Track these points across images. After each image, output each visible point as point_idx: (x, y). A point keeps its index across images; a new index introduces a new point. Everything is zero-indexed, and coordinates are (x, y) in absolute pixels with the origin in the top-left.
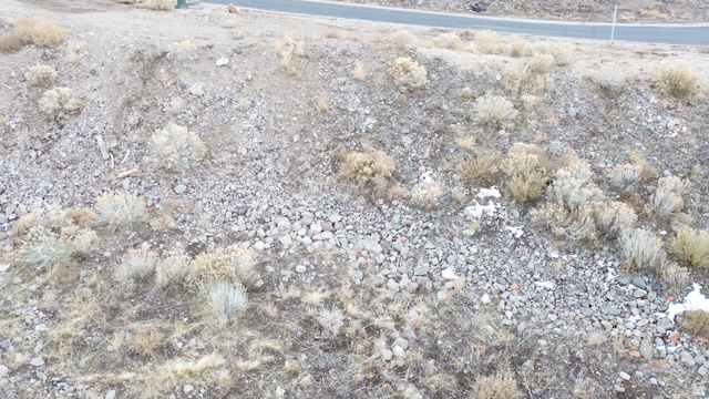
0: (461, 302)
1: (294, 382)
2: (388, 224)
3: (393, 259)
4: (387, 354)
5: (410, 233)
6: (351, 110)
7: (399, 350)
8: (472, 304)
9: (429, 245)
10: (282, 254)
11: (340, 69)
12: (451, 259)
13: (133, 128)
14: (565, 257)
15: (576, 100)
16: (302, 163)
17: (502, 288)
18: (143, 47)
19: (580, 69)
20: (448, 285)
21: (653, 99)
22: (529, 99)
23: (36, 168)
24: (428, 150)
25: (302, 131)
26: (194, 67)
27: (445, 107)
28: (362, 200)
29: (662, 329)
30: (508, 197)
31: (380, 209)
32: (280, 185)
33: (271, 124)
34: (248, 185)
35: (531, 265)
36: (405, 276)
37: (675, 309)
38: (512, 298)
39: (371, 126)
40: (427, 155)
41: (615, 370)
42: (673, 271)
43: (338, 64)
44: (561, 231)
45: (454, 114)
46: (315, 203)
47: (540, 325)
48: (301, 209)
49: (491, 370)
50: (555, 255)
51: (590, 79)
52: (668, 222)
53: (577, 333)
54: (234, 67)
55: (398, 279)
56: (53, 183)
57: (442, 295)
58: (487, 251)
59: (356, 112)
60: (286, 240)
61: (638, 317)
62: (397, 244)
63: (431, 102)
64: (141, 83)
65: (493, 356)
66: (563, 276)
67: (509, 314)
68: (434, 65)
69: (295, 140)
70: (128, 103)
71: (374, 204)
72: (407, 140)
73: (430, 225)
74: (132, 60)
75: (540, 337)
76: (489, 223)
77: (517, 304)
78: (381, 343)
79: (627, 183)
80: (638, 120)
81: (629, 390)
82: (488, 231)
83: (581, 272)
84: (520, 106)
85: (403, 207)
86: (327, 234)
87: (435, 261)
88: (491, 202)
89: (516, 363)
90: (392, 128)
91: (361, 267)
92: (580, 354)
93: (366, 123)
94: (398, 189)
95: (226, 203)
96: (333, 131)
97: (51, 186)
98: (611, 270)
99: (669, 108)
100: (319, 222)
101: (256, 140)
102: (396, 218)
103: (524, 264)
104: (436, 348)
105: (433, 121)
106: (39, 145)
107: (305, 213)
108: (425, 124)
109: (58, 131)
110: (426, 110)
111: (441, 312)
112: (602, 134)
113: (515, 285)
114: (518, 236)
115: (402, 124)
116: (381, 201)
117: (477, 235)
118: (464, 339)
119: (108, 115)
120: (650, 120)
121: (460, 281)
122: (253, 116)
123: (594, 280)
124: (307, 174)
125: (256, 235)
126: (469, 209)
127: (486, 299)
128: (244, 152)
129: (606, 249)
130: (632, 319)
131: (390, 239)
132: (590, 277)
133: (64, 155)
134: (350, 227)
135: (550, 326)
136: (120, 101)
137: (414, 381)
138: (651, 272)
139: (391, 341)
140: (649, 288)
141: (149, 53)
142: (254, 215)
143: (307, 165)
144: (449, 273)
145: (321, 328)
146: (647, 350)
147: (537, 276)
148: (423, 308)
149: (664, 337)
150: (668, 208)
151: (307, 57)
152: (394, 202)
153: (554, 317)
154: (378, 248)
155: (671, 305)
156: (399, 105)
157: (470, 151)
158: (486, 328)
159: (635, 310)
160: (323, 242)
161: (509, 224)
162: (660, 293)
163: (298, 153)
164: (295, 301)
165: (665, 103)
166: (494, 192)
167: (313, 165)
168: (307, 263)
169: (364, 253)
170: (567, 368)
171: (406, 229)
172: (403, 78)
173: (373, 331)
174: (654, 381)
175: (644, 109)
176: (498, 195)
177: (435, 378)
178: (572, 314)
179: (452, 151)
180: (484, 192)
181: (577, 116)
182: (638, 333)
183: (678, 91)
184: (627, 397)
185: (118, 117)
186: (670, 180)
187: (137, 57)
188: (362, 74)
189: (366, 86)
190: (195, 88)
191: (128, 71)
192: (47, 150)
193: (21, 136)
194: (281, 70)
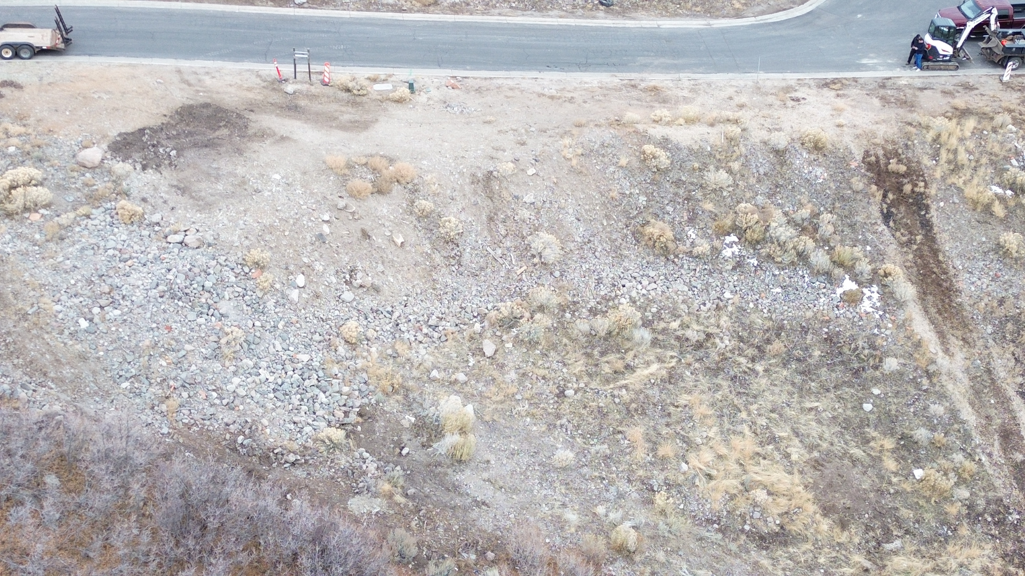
0: (741, 310)
1: (692, 368)
2: (683, 271)
3: (696, 293)
4: (723, 346)
5: (697, 275)
6: (628, 192)
7: (727, 342)
8: (745, 310)
9: (711, 280)
10: (638, 303)
11: (606, 160)
12: (726, 286)
13: (504, 237)
14: (782, 273)
15: (761, 160)
16: (616, 239)
17: (757, 297)
18: (473, 170)
19: (758, 135)
20: (731, 302)
21: (805, 155)
22: (736, 166)
23: (461, 279)
24: (685, 214)
25: (606, 216)
26: (514, 179)
27: (683, 178)
28: (663, 258)
29: (835, 303)
30: (744, 240)
31: (673, 262)
32: (610, 258)
33: (584, 214)
34: (594, 262)
35: (767, 281)
36: (707, 302)
37: (839, 291)
38: (764, 302)
39: (644, 203)
40: (686, 218)
41: (821, 328)
42: (838, 271)
43: (603, 156)
44: (779, 259)
45: (692, 184)
46: (636, 266)
47: (782, 314)
48: (630, 272)
49: (768, 341)
50: (777, 272)
51: (765, 143)
52: (829, 242)
53: (800, 314)
54: (541, 174)
55: (704, 304)
56: (480, 286)
57: (730, 308)
58: (742, 277)
59: (631, 193)
60: (634, 294)
61: (824, 299)
62: (694, 283)
63: (674, 175)
64: (490, 200)
65: (767, 335)
66: (785, 284)
67: (765, 311)
68: (664, 144)
69: (605, 224)
70: (491, 219)
71: (668, 259)
72: (669, 209)
73: (706, 267)
74: (473, 183)
75: (784, 320)
76: (738, 259)
77: (767, 304)
78: (717, 340)
79: (803, 220)
80: (799, 172)
81: (829, 336)
82: (739, 265)
83: (792, 280)
84: (730, 171)
85: (687, 258)
86: (653, 286)
87: (718, 289)
88: (734, 245)
89: (778, 335)
90: (657, 202)
91: (684, 302)
92: (804, 324)
93: (640, 201)
94: (679, 245)
95: (587, 278)
96: (624, 212)
97: (479, 289)
98: (806, 276)
99: (815, 160)
100: (644, 278)
101: (581, 229)
102: (686, 267)
103: (763, 281)
104: (740, 337)
105: (681, 192)
106: (453, 262)
107: (635, 275)
108: (676, 194)
109: (458, 249)
110: (672, 183)
111: (733, 317)
112: (782, 186)
113: (763, 295)
114: (755, 265)
115: (662, 197)
116: (672, 257)
117: (734, 269)
118: (750, 328)
119: (482, 230)
120: (806, 171)
121: (735, 299)
122: (571, 211)
123: (800, 283)
124: (622, 246)
125: (616, 296)
126: (724, 252)
127: (751, 305)
128: (579, 240)
129: (801, 263)
130: (821, 300)
131: (688, 281)
132: (798, 282)
133: (473, 265)
134: (662, 277)
135: (786, 313)
136: (484, 218)
137: (740, 355)
138: (828, 274)
139: (721, 339)
140: (826, 282)
141: (480, 175)
142: (608, 281)
143: (620, 241)
144: (728, 295)
145: (687, 339)
146: (832, 315)
147: (771, 286)
148: (725, 318)
149: (837, 306)
150: (827, 234)
151: (582, 155)
152: (681, 256)
153: (786, 308)
154: (686, 288)
155: (837, 289)
156: (653, 182)
157: (710, 211)
158: (758, 320)
159: (822, 296)
160: (655, 290)
161: (748, 258)
162: (831, 284)
163: (610, 232)
164: (664, 330)
165: (813, 157)
166: (733, 238)
167: (623, 240)
168: (656, 306)
169: (679, 292)
170: (801, 332)
171: (693, 272)
172: (654, 162)
173: (709, 336)
174: (837, 329)
175: (800, 160)
176: (737, 240)
177: (748, 351)
178: (794, 304)
179: (700, 213)
180: (728, 239)
181: (765, 174)
182: (826, 307)
183: (817, 147)
184: (829, 340)
185: (490, 231)
186: (826, 217)
187: (474, 180)
188: (623, 161)
189: (628, 170)
190: (529, 198)
191: (475, 192)
192: (460, 265)
193: (438, 258)
194: (572, 170)
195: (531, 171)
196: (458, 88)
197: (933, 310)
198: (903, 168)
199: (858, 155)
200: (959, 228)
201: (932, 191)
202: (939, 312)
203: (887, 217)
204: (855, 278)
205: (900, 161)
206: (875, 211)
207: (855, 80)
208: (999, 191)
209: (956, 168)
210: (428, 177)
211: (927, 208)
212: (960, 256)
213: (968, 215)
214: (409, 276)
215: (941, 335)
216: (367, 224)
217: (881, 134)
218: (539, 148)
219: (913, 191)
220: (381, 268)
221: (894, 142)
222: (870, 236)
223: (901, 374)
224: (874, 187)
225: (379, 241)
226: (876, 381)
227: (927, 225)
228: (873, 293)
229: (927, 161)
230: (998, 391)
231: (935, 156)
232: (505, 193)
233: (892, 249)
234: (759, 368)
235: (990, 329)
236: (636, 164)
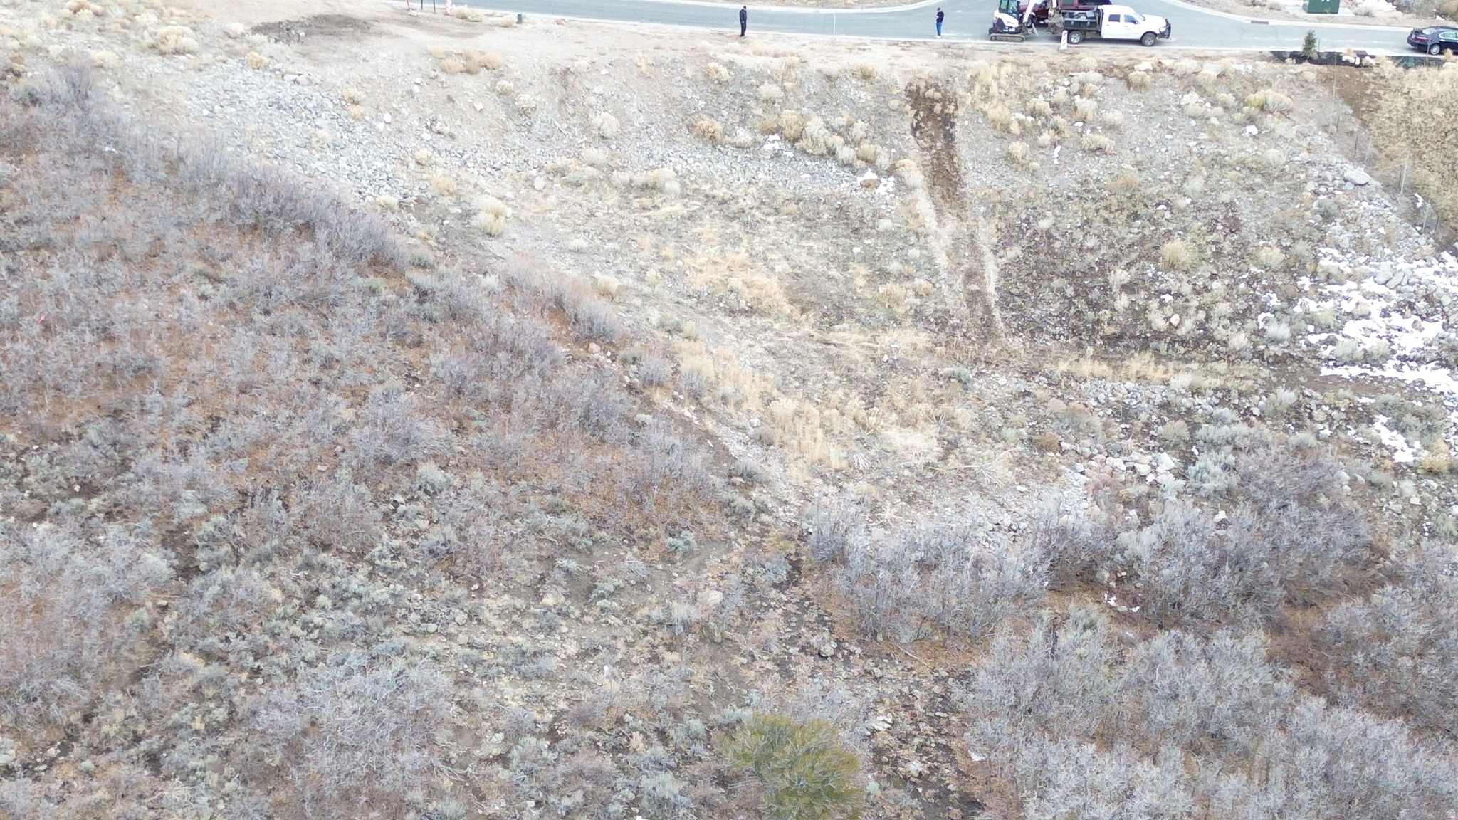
0: (770, 185)
1: (712, 213)
2: (726, 157)
3: (733, 172)
4: (745, 204)
5: (739, 160)
6: (689, 97)
7: (749, 203)
8: (774, 187)
9: (749, 165)
11: (674, 71)
12: (761, 169)
13: (571, 116)
14: (813, 163)
15: (814, 83)
16: (671, 129)
17: (787, 179)
18: (553, 66)
19: (815, 64)
20: (762, 180)
21: (854, 82)
22: (788, 85)
23: (529, 142)
24: (738, 117)
25: (665, 111)
26: (588, 76)
27: (742, 92)
28: (710, 146)
29: (854, 187)
30: (785, 139)
31: (720, 149)
32: (663, 141)
33: (647, 108)
34: (648, 142)
35: (798, 169)
36: (742, 178)
37: (860, 179)
38: (792, 182)
39: (703, 106)
40: (738, 120)
41: (836, 202)
42: (860, 164)
43: (673, 68)
44: (811, 152)
45: (748, 96)
46: (685, 149)
47: (805, 191)
48: (679, 153)
49: (787, 206)
50: (809, 163)
51: (820, 71)
52: (859, 143)
53: (820, 192)
54: (613, 75)
55: (739, 179)
56: (544, 148)
57: (760, 184)
58: (778, 165)
59: (692, 98)
61: (845, 184)
62: (734, 165)
63: (733, 89)
64: (563, 89)
65: (787, 202)
66: (813, 171)
67: (791, 188)
68: (730, 65)
69: (664, 117)
70: (562, 102)
71: (714, 147)
72: (725, 113)
73: (748, 155)
74: (551, 74)
75: (805, 194)
76: (777, 152)
77: (794, 184)
78: (741, 201)
79: (840, 127)
80: (846, 94)
81: (841, 207)
82: (777, 155)
83: (821, 169)
84: (784, 89)
85: (732, 148)
86: (697, 164)
87: (754, 171)
88: (776, 142)
89: (797, 203)
90: (714, 106)
91: (721, 176)
92: (822, 198)
93: (699, 104)
94: (727, 139)
96: (683, 110)
98: (834, 167)
99: (861, 86)
100: (691, 158)
101: (642, 118)
102: (730, 154)
103: (795, 168)
104: (762, 201)
105: (737, 101)
106: (523, 129)
107: (683, 155)
108: (732, 103)
109: (530, 120)
110: (731, 94)
111: (761, 190)
112: (828, 103)
113: (792, 177)
114: (791, 156)
115: (720, 104)
116: (718, 145)
117: (772, 158)
118: (773, 197)
119: (553, 108)
120: (852, 94)
121: (768, 178)
122: (635, 104)
123: (827, 171)
124: (676, 134)
126: (766, 146)
127: (780, 184)
128: (638, 125)
129: (831, 157)
130: (843, 185)
131: (729, 163)
132: (825, 171)
133: (541, 133)
134: (707, 159)
135: (809, 191)
136: (557, 100)
137: (757, 211)
138: (852, 165)
139: (745, 200)
140: (850, 172)
142: (657, 157)
143: (675, 130)
144: (761, 175)
145: (714, 197)
147: (801, 173)
148: (753, 189)
149: (856, 189)
150: (858, 137)
151: (653, 65)
152: (727, 146)
153: (810, 187)
154: (725, 168)
156: (715, 92)
157: (761, 117)
158: (783, 194)
159: (844, 181)
160: (698, 167)
161: (786, 151)
162: (855, 174)
163: (668, 124)
164: (696, 189)
165: (860, 84)
166: (776, 137)
167: (677, 130)
168: (695, 176)
169: (719, 170)
170: (817, 203)
171: (736, 158)
172: (717, 77)
173: (734, 197)
174: (850, 203)
175: (849, 87)
176: (779, 138)
177: (765, 209)
178: (818, 185)
179: (751, 117)
180: (771, 138)
181: (815, 93)
182: (845, 189)
183: (866, 76)
184: (840, 209)
185: (560, 110)
186: (860, 124)
187: (553, 72)
188: (689, 73)
189: (693, 81)
190: (598, 90)
191: (552, 82)
192: (529, 132)
193: (511, 125)
194: (642, 75)
195: (604, 71)
196: (562, 25)
197: (938, 196)
198: (938, 95)
199: (902, 85)
200: (978, 141)
201: (960, 113)
202: (943, 197)
203: (915, 129)
204: (876, 171)
205: (937, 90)
206: (906, 126)
207: (925, 43)
208: (1021, 117)
209: (986, 97)
210: (512, 66)
211: (953, 125)
212: (973, 160)
213: (989, 131)
214: (482, 132)
215: (939, 211)
216: (453, 92)
217: (926, 72)
218: (616, 57)
219: (942, 111)
220: (459, 123)
221: (937, 79)
222: (896, 142)
223: (894, 233)
224: (908, 107)
225: (460, 104)
226: (868, 235)
227: (949, 137)
228: (890, 182)
229: (961, 92)
230: (973, 246)
231: (970, 90)
232: (577, 84)
233: (915, 152)
234: (771, 219)
235: (982, 209)
236: (700, 77)
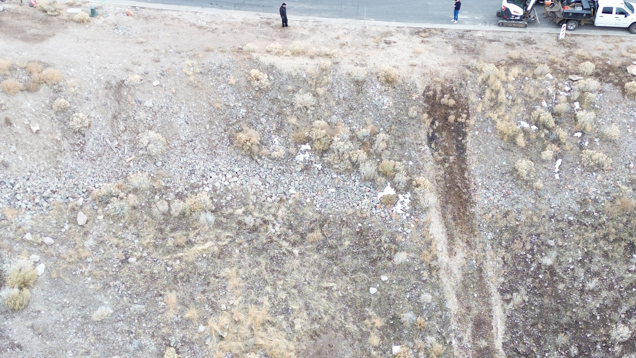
0: (299, 203)
1: (242, 247)
2: (262, 169)
3: (267, 187)
4: (273, 231)
5: (273, 173)
6: (232, 105)
7: (277, 228)
8: (303, 204)
9: (282, 178)
10: (218, 192)
11: (220, 78)
12: (292, 184)
13: (123, 132)
14: (339, 177)
15: (343, 88)
16: (214, 141)
17: (314, 194)
18: (109, 79)
19: (346, 67)
20: (293, 196)
21: (378, 86)
22: (321, 91)
23: (81, 162)
24: (274, 125)
25: (210, 122)
26: (141, 88)
27: (279, 97)
28: (248, 158)
29: (375, 204)
30: (313, 150)
31: (257, 161)
32: (206, 155)
33: (193, 119)
34: (191, 157)
35: (325, 182)
36: (274, 195)
37: (380, 195)
38: (319, 198)
39: (244, 114)
40: (274, 128)
41: (357, 223)
42: (381, 180)
43: (219, 75)
44: (337, 166)
45: (284, 102)
46: (225, 162)
47: (330, 209)
48: (220, 167)
49: (312, 230)
50: (335, 176)
51: (349, 75)
52: (380, 155)
53: (344, 210)
54: (164, 85)
55: (271, 197)
56: (94, 169)
57: (290, 202)
58: (307, 178)
59: (235, 106)
60: (217, 184)
61: (367, 200)
62: (268, 179)
63: (272, 94)
64: (117, 103)
65: (313, 225)
66: (339, 186)
67: (318, 206)
68: (270, 69)
69: (208, 128)
70: (115, 117)
71: (253, 159)
72: (263, 120)
73: (281, 167)
74: (106, 88)
75: (330, 214)
76: (307, 163)
77: (321, 201)
78: (270, 227)
79: (364, 137)
80: (371, 99)
81: (361, 230)
82: (307, 168)
83: (345, 183)
84: (316, 95)
85: (268, 160)
86: (235, 179)
87: (286, 185)
88: (307, 152)
89: (321, 226)
90: (254, 114)
91: (255, 194)
92: (345, 219)
93: (241, 112)
94: (265, 151)
95: (183, 169)
96: (225, 120)
97: (94, 171)
98: (357, 181)
99: (385, 91)
100: (230, 172)
101: (187, 130)
102: (265, 166)
103: (323, 182)
104: (291, 225)
105: (275, 107)
106: (77, 148)
107: (223, 169)
108: (271, 109)
109: (83, 138)
110: (270, 100)
111: (291, 209)
112: (355, 109)
113: (319, 193)
114: (319, 169)
115: (259, 111)
116: (256, 157)
117: (302, 171)
118: (301, 219)
119: (106, 125)
120: (376, 99)
121: (297, 194)
122: (182, 116)
123: (351, 186)
124: (218, 146)
125: (203, 184)
126: (298, 157)
127: (308, 200)
128: (184, 138)
129: (355, 171)
130: (365, 201)
131: (264, 177)
132: (349, 185)
133: (93, 152)
134: (245, 173)
135: (333, 209)
136: (110, 116)
137: (285, 239)
138: (373, 180)
139: (274, 225)
140: (371, 187)
141: (113, 83)
142: (199, 173)
143: (217, 142)
144: (292, 191)
145: (245, 224)
146: (369, 213)
147: (328, 187)
148: (284, 209)
149: (375, 207)
150: (380, 150)
151: (201, 73)
152: (263, 157)
153: (335, 205)
154: (260, 183)
155: (379, 194)
156: (255, 99)
157: (295, 125)
158: (310, 214)
159: (366, 197)
160: (233, 182)
161: (315, 163)
162: (375, 189)
163: (211, 135)
164: (231, 214)
165: (383, 88)
166: (308, 147)
167: (220, 141)
168: (231, 195)
169: (254, 186)
170: (340, 225)
171: (270, 171)
172: (256, 83)
173: (266, 222)
174: (370, 225)
175: (374, 92)
176: (310, 148)
177: (292, 237)
178: (342, 202)
179: (286, 125)
180: (304, 147)
181: (344, 99)
182: (366, 207)
183: (389, 81)
184: (360, 233)
185: (112, 126)
186: (382, 136)
187: (108, 86)
188: (232, 81)
189: (237, 88)
190: (148, 103)
191: (107, 96)
192: (82, 150)
193: (65, 144)
194: (190, 84)
195: (156, 83)
196: (131, 15)
197: (450, 216)
198: (452, 102)
199: (421, 88)
200: (487, 152)
201: (471, 122)
202: (454, 219)
203: (431, 139)
204: (393, 186)
205: (452, 96)
206: (423, 135)
207: (442, 31)
208: (526, 125)
209: (495, 104)
210: (70, 82)
211: (465, 135)
212: (482, 175)
213: (496, 143)
214: (36, 156)
215: (451, 237)
216: (11, 114)
217: (442, 74)
218: (168, 65)
219: (456, 121)
220: (14, 148)
221: (452, 81)
222: (413, 154)
223: (409, 266)
224: (426, 115)
225: (17, 127)
226: (386, 270)
227: (461, 149)
228: (405, 199)
229: (473, 98)
230: (482, 287)
231: (481, 95)
232: (129, 97)
233: (429, 166)
234: (296, 251)
235: (490, 235)
236: (243, 83)
